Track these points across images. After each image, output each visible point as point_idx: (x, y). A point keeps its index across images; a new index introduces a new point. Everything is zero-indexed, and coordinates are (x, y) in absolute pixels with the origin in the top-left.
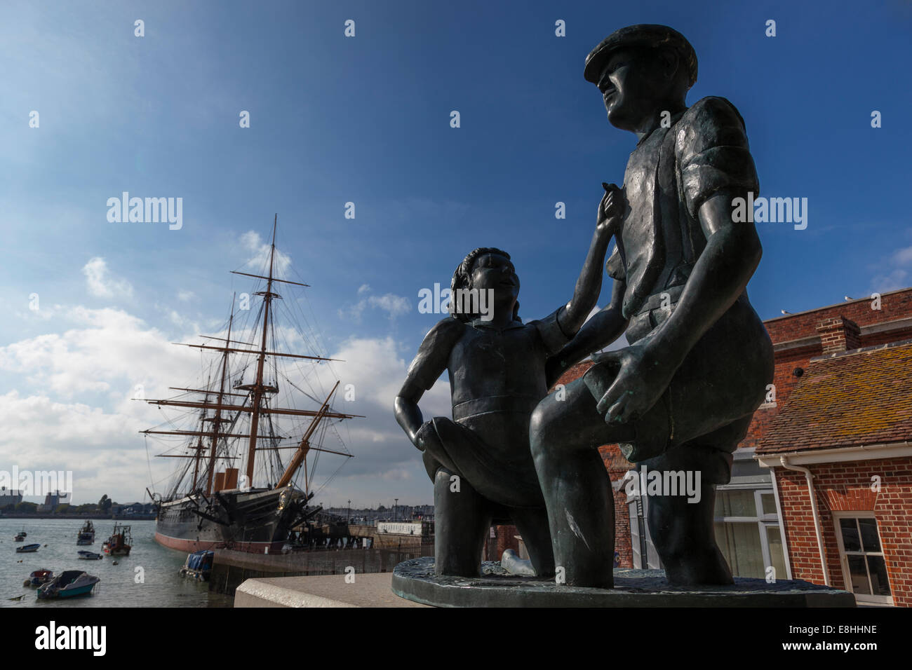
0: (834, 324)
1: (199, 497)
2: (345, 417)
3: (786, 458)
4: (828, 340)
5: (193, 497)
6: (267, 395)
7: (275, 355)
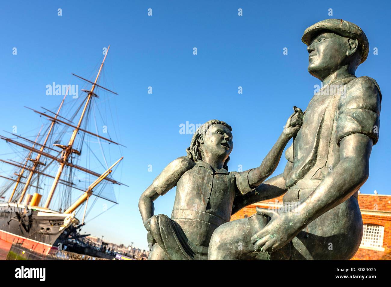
2: (116, 183)
6: (74, 155)
7: (85, 131)
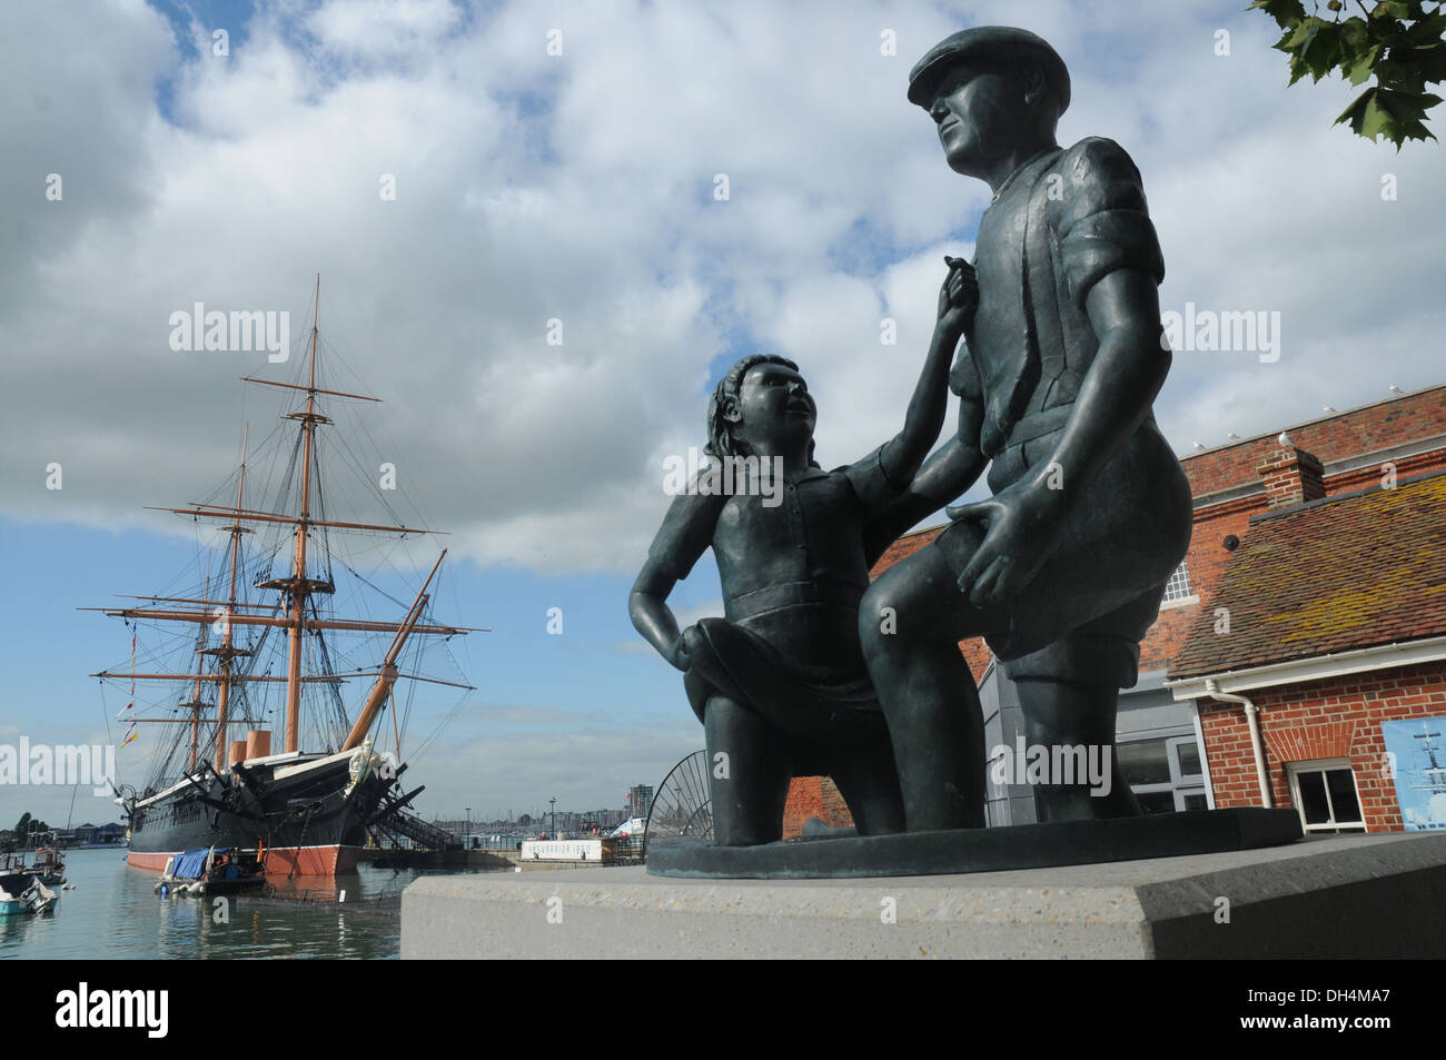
0: (1284, 460)
1: (207, 777)
2: (455, 633)
3: (1215, 682)
4: (1276, 486)
5: (196, 778)
6: (315, 596)
7: (325, 525)
